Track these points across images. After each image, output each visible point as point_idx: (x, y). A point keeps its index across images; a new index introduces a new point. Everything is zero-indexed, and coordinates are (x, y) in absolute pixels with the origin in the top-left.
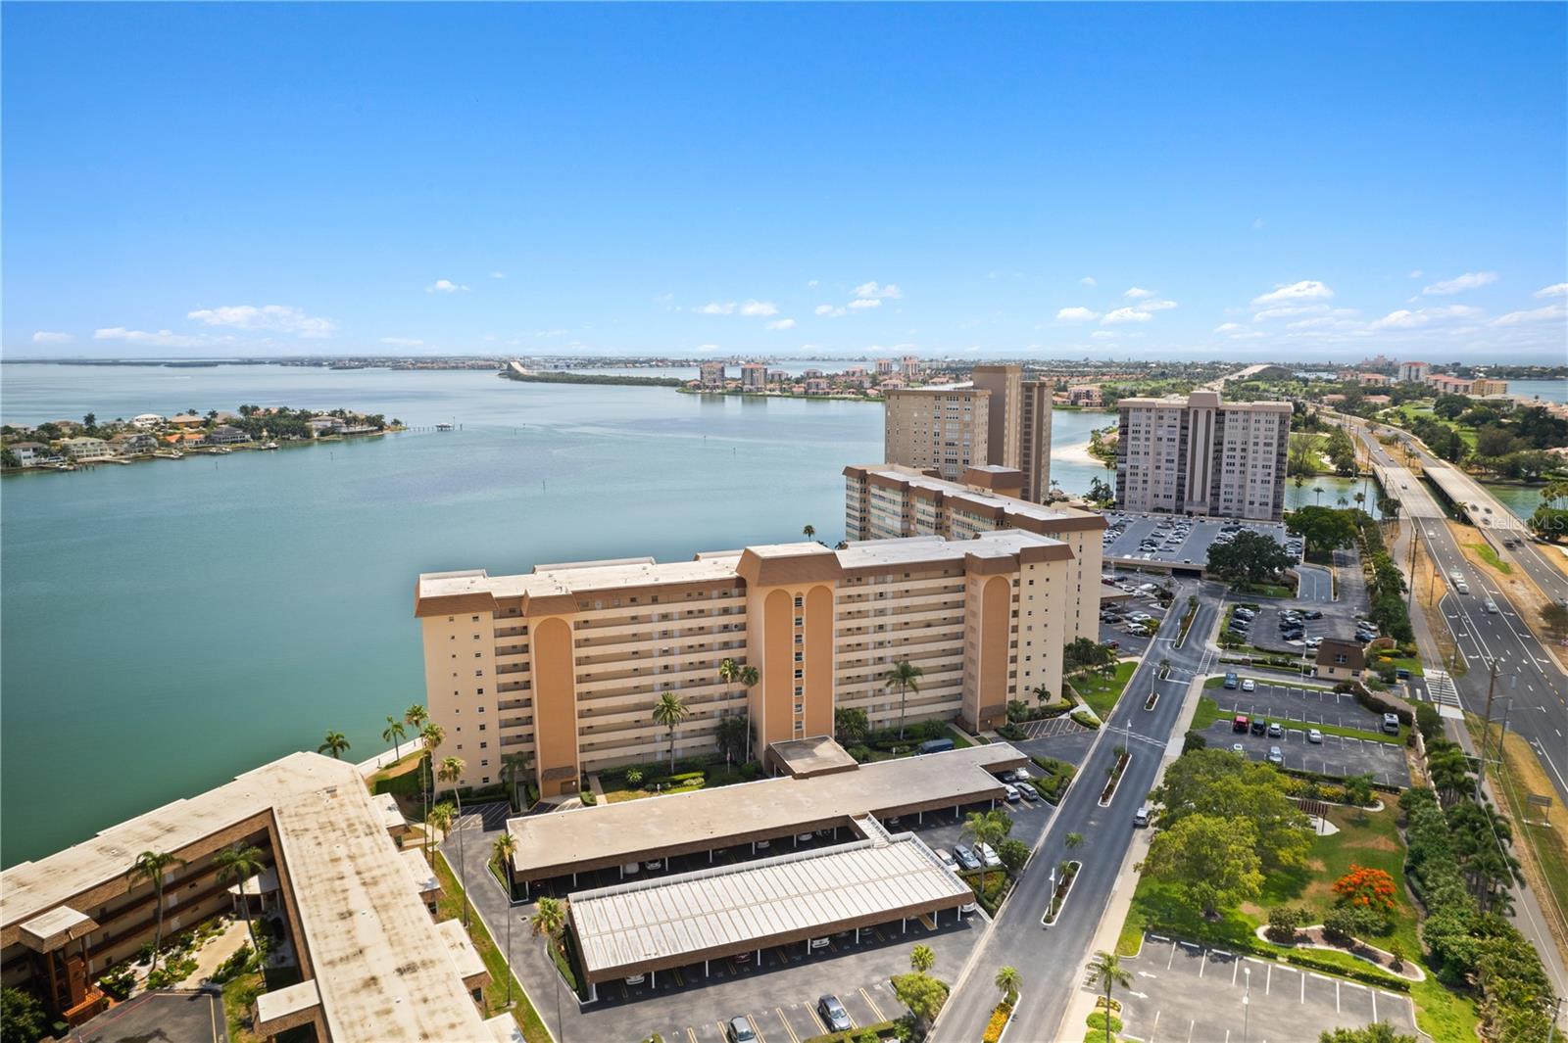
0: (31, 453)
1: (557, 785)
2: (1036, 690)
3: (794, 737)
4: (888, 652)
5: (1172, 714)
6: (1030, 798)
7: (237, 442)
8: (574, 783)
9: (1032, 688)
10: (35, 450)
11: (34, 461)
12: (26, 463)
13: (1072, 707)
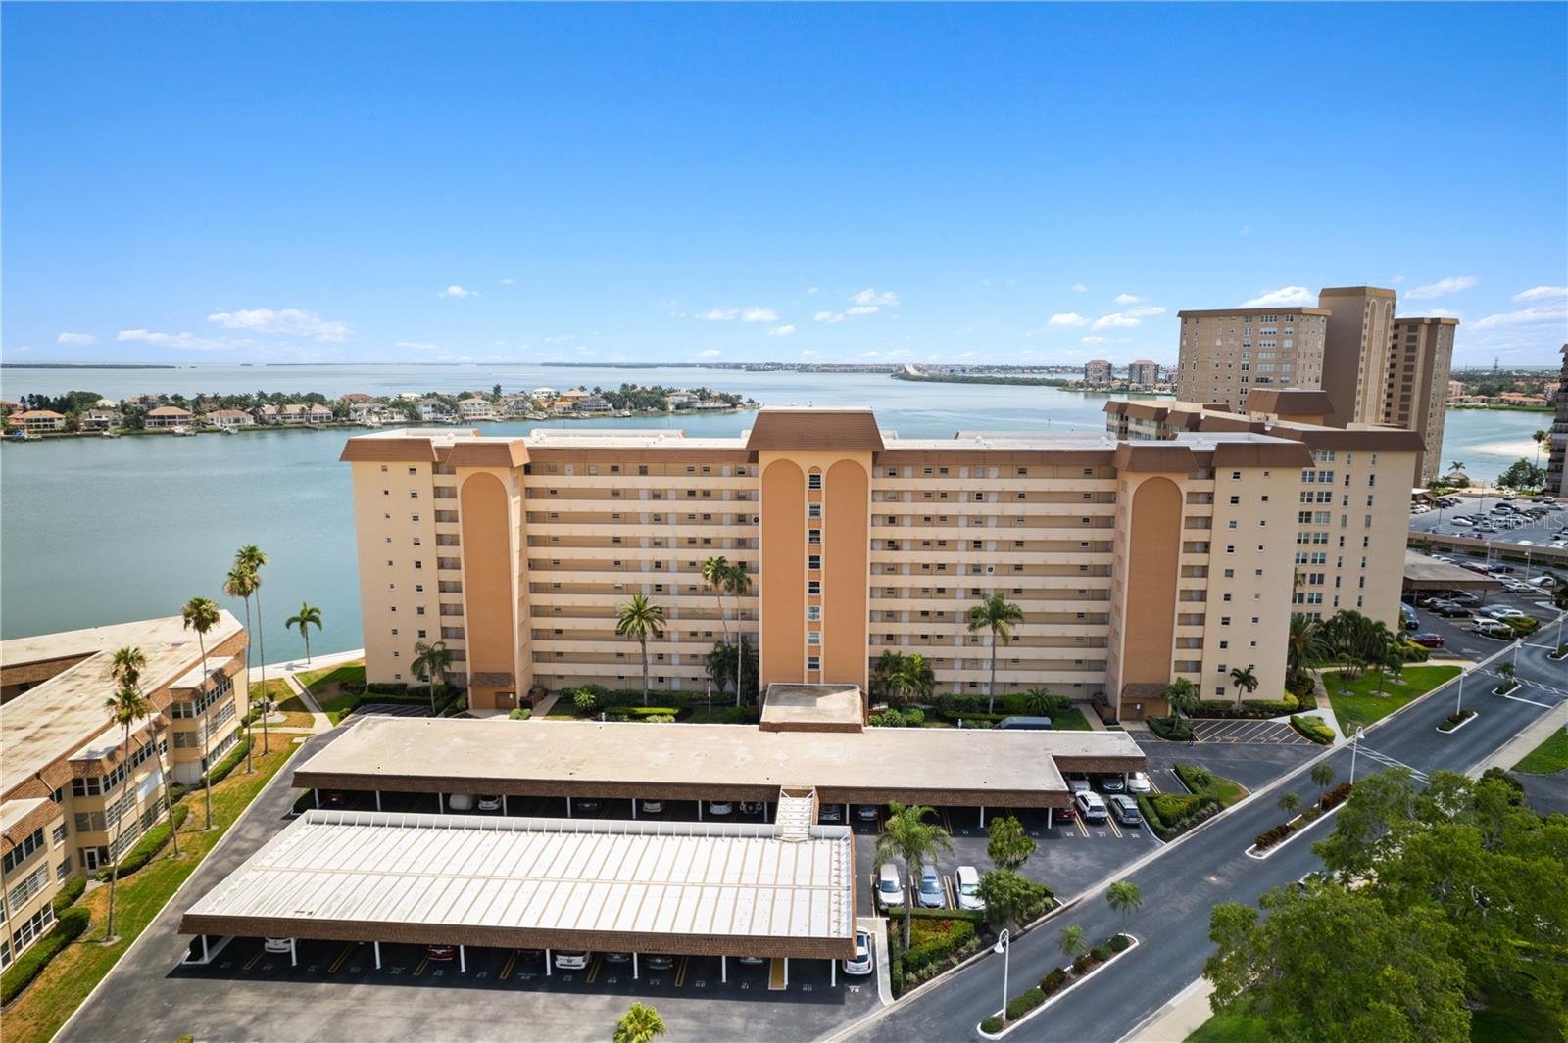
0: (430, 409)
1: (490, 694)
2: (1235, 673)
3: (806, 680)
4: (986, 582)
5: (1487, 744)
6: (1125, 820)
7: (599, 411)
8: (511, 696)
9: (1229, 670)
10: (433, 406)
11: (432, 416)
12: (426, 417)
13: (1301, 709)
